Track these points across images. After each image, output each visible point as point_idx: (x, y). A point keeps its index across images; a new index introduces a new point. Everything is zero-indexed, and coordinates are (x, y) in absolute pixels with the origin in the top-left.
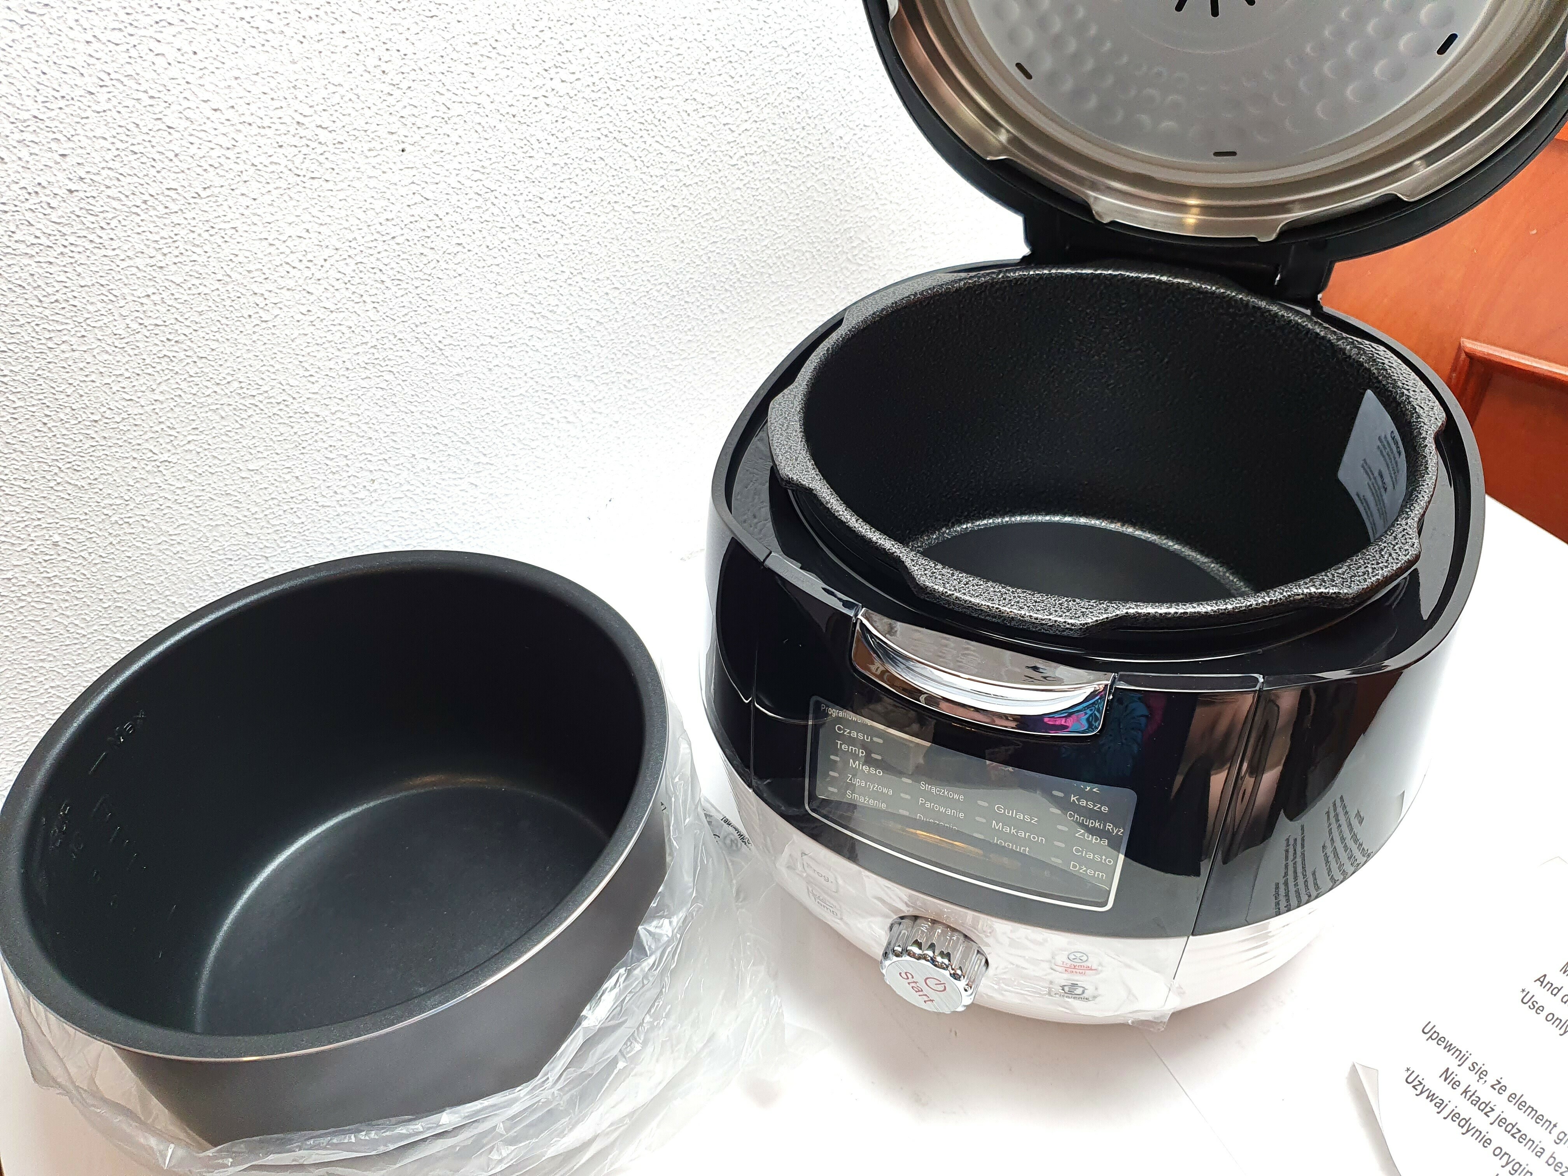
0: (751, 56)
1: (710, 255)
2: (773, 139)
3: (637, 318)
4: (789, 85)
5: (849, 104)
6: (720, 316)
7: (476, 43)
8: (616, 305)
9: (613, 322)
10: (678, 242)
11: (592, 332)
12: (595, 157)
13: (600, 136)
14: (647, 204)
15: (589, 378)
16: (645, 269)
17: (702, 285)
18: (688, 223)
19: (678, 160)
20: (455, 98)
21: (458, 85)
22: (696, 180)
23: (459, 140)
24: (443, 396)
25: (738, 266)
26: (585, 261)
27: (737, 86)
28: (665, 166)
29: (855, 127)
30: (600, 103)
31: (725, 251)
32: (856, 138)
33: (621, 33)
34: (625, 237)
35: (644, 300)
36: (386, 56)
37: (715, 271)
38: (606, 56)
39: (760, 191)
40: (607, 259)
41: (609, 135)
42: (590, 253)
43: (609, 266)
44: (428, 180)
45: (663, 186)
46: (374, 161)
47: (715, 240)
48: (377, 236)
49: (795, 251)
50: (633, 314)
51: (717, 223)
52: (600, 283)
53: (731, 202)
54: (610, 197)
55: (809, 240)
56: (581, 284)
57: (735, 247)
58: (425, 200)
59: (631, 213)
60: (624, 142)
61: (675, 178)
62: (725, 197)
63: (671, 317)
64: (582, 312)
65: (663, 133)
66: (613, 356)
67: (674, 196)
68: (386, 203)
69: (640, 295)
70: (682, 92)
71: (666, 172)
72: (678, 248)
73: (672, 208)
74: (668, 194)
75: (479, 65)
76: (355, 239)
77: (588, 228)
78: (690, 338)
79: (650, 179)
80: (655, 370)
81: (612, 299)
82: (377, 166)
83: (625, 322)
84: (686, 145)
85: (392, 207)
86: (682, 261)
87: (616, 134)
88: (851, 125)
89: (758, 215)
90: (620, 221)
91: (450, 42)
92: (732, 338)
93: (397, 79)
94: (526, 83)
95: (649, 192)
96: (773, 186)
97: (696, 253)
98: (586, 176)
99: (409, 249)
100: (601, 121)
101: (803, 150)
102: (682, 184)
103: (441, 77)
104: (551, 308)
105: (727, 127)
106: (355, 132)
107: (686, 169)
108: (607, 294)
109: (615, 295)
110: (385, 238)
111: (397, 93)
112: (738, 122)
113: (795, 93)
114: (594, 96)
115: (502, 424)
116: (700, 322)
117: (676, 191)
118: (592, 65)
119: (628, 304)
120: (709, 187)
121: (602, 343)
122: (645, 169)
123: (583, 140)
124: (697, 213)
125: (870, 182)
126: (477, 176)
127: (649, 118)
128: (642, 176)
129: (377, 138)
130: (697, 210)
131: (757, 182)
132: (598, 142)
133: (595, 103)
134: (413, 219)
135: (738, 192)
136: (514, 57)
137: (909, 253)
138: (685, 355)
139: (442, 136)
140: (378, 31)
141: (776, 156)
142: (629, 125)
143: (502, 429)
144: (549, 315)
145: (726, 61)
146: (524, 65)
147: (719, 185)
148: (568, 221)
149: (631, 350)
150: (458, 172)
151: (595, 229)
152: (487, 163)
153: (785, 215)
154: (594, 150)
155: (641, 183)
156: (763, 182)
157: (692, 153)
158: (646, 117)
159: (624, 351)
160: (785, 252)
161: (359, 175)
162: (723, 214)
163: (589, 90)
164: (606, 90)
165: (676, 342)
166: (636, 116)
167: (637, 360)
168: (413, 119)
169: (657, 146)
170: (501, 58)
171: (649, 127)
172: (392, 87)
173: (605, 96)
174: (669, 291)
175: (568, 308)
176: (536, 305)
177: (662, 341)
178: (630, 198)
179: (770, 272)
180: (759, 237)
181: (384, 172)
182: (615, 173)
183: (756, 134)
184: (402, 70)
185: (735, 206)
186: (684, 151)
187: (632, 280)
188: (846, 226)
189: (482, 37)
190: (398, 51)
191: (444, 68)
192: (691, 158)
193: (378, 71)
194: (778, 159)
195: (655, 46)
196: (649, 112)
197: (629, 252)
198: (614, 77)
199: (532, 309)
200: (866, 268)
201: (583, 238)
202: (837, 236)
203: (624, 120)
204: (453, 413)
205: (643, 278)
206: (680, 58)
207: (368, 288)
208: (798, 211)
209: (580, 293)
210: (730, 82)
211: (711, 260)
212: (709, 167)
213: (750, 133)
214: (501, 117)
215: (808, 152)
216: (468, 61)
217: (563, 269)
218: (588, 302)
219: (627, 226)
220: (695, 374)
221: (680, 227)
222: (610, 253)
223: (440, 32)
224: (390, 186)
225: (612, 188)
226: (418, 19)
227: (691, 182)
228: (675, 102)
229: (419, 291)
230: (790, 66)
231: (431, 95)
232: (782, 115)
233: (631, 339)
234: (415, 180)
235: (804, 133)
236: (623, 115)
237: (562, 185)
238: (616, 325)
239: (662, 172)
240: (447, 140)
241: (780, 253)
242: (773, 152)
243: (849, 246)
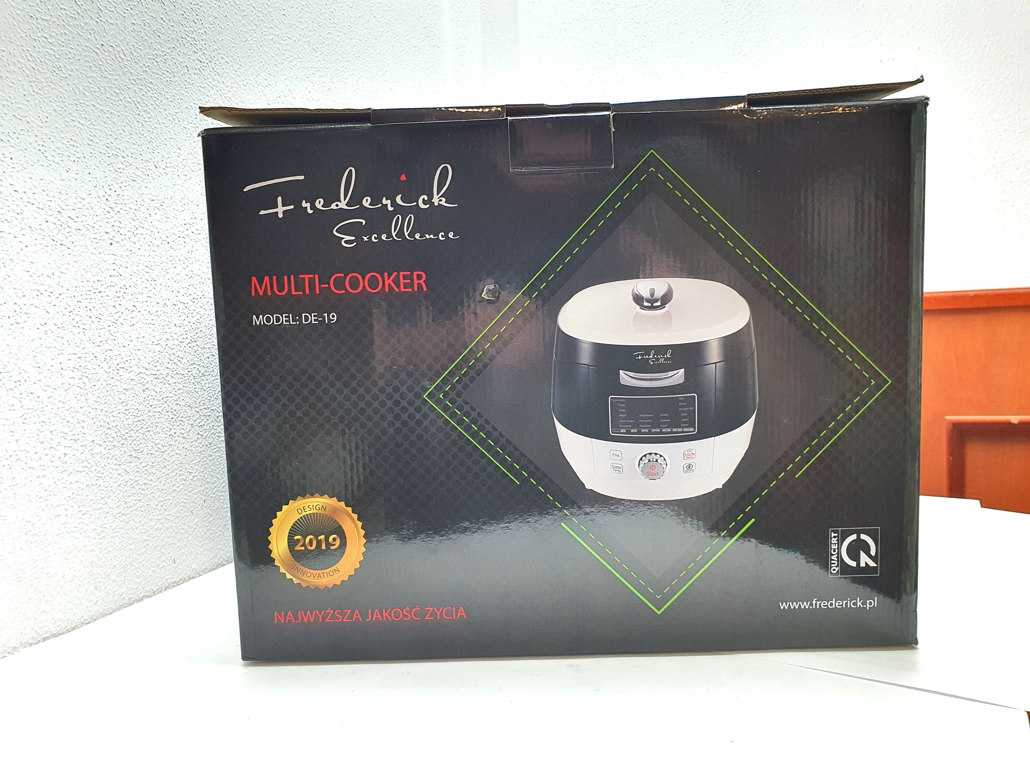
7: (153, 200)
20: (140, 224)
21: (143, 218)
23: (140, 247)
24: (115, 402)
36: (109, 192)
40: (209, 337)
44: (123, 264)
46: (95, 245)
48: (91, 289)
58: (119, 275)
68: (99, 270)
75: (154, 211)
76: (79, 287)
77: (201, 316)
82: (97, 248)
85: (101, 274)
91: (141, 195)
93: (113, 205)
94: (175, 227)
99: (108, 301)
103: (135, 211)
104: (179, 359)
106: (88, 226)
110: (95, 291)
111: (112, 213)
115: (147, 430)
126: (147, 269)
129: (98, 233)
134: (112, 284)
136: (171, 213)
139: (132, 242)
140: (106, 179)
143: (146, 434)
144: (178, 363)
146: (175, 218)
148: (191, 309)
150: (138, 265)
152: (153, 264)
161: (86, 250)
168: (119, 229)
170: (165, 212)
172: (110, 208)
176: (171, 355)
181: (100, 253)
184: (116, 202)
189: (157, 198)
190: (115, 191)
191: (137, 208)
193: (104, 199)
199: (169, 356)
201: (198, 321)
204: (119, 415)
207: (82, 318)
214: (162, 242)
216: (149, 208)
217: (187, 336)
223: (137, 189)
224: (102, 262)
226: (127, 179)
229: (109, 328)
231: (129, 219)
234: (115, 262)
237: (189, 287)
240: (135, 246)
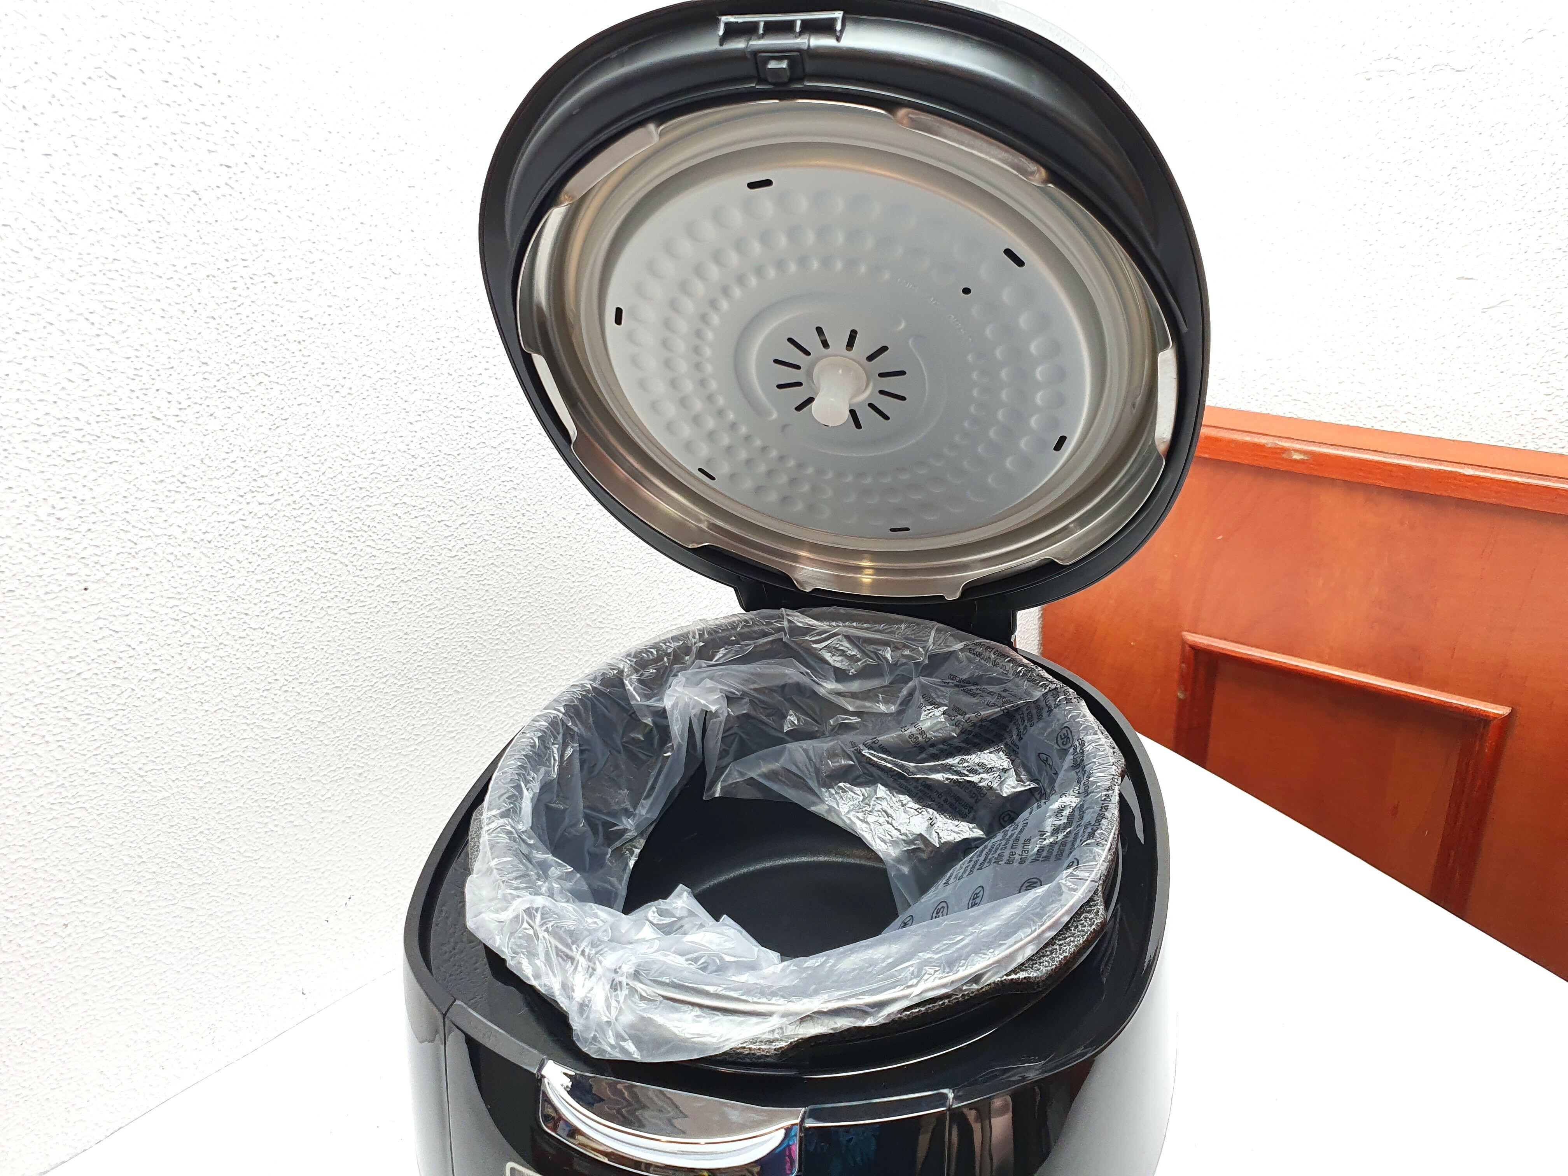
0: (460, 458)
1: (437, 641)
2: (493, 528)
3: (364, 712)
4: (503, 479)
5: (568, 489)
6: (456, 696)
7: (162, 481)
8: (339, 703)
9: (337, 719)
10: (402, 634)
11: (315, 733)
12: (302, 568)
13: (306, 548)
14: (364, 604)
15: (314, 779)
16: (367, 665)
17: (433, 670)
18: (410, 615)
19: (393, 560)
20: (142, 533)
21: (145, 521)
22: (415, 575)
23: (149, 572)
24: (148, 822)
25: (469, 647)
26: (300, 667)
27: (448, 486)
28: (379, 567)
29: (577, 508)
30: (304, 519)
31: (453, 635)
32: (580, 516)
33: (319, 453)
34: (342, 638)
35: (369, 694)
36: (62, 504)
37: (445, 655)
38: (305, 476)
39: (484, 576)
40: (324, 662)
41: (316, 546)
42: (306, 658)
43: (327, 668)
44: (117, 613)
45: (379, 586)
46: (51, 604)
47: (443, 627)
48: (59, 675)
49: (530, 625)
50: (359, 709)
51: (442, 612)
52: (319, 685)
53: (455, 590)
54: (324, 603)
55: (543, 613)
56: (298, 689)
57: (463, 631)
58: (114, 634)
59: (348, 615)
60: (332, 550)
61: (391, 577)
62: (448, 586)
63: (400, 706)
64: (301, 716)
65: (375, 537)
66: (339, 753)
67: (392, 592)
68: (68, 641)
69: (365, 689)
70: (390, 498)
71: (382, 572)
72: (401, 640)
73: (391, 605)
74: (386, 591)
75: (167, 500)
76: (33, 681)
77: (301, 635)
78: (424, 722)
79: (364, 581)
80: (388, 759)
81: (334, 698)
82: (56, 608)
83: (350, 717)
84: (399, 545)
85: (76, 645)
86: (407, 652)
87: (323, 545)
88: (572, 506)
89: (485, 598)
90: (335, 623)
91: (133, 483)
92: (471, 714)
93: (75, 524)
94: (221, 510)
95: (365, 593)
96: (498, 570)
97: (422, 642)
98: (294, 588)
99: (99, 682)
100: (305, 534)
101: (526, 534)
102: (399, 580)
103: (125, 515)
104: (265, 717)
105: (442, 523)
106: (29, 579)
107: (403, 567)
108: (328, 694)
109: (336, 694)
110: (68, 676)
111: (77, 537)
112: (454, 518)
113: (510, 485)
114: (295, 513)
115: (219, 840)
116: (433, 706)
117: (394, 588)
118: (291, 485)
119: (352, 700)
120: (430, 580)
121: (326, 742)
122: (358, 573)
123: (288, 555)
124: (419, 605)
125: (601, 553)
126: (173, 602)
127: (358, 525)
128: (356, 579)
129: (54, 582)
130: (419, 602)
131: (481, 569)
132: (304, 555)
133: (297, 519)
134: (101, 653)
135: (462, 581)
136: (205, 489)
137: (650, 610)
138: (421, 739)
139: (129, 570)
140: (50, 483)
141: (498, 543)
142: (337, 534)
143: (219, 846)
144: (264, 724)
145: (433, 466)
146: (217, 494)
147: (441, 577)
148: (279, 631)
149: (360, 744)
150: (150, 602)
151: (309, 635)
152: (182, 589)
153: (515, 595)
154: (301, 562)
155: (354, 586)
156: (487, 568)
157: (407, 551)
158: (354, 526)
159: (351, 746)
160: (519, 628)
161: (35, 619)
162: (447, 602)
163: (290, 508)
164: (308, 506)
165: (409, 728)
166: (343, 526)
167: (366, 753)
168: (96, 559)
169: (369, 550)
170: (193, 491)
171: (358, 534)
172: (69, 532)
173: (308, 512)
174: (396, 681)
175: (285, 714)
176: (248, 717)
177: (393, 729)
178: (344, 601)
179: (506, 648)
180: (489, 617)
181: (65, 613)
182: (325, 580)
183: (475, 526)
184: (80, 514)
185: (460, 593)
186: (398, 550)
187: (354, 677)
188: (580, 595)
189: (169, 474)
190: (75, 497)
191: (128, 507)
192: (406, 556)
193: (52, 520)
194: (501, 546)
195: (357, 461)
196: (357, 520)
197: (348, 651)
198: (316, 493)
199: (244, 721)
200: (607, 630)
201: (295, 645)
202: (572, 606)
203: (331, 531)
205: (366, 673)
206: (385, 468)
207: (50, 728)
208: (528, 589)
209: (298, 698)
210: (441, 483)
211: (440, 646)
212: (427, 562)
213: (468, 525)
214: (195, 545)
215: (532, 535)
216: (154, 498)
217: (277, 677)
218: (307, 705)
219: (344, 627)
220: (434, 756)
221: (403, 620)
222: (327, 655)
223: (122, 475)
224: (73, 625)
225: (323, 595)
226: (95, 466)
227: (410, 578)
228: (384, 509)
229: (112, 722)
230: (502, 462)
231: (115, 533)
232: (499, 506)
233: (359, 733)
234: (101, 615)
235: (525, 519)
236: (329, 527)
237: (268, 599)
238: (340, 722)
239: (377, 573)
240: (136, 573)
241: (514, 629)
242: (494, 540)
243: (587, 612)
